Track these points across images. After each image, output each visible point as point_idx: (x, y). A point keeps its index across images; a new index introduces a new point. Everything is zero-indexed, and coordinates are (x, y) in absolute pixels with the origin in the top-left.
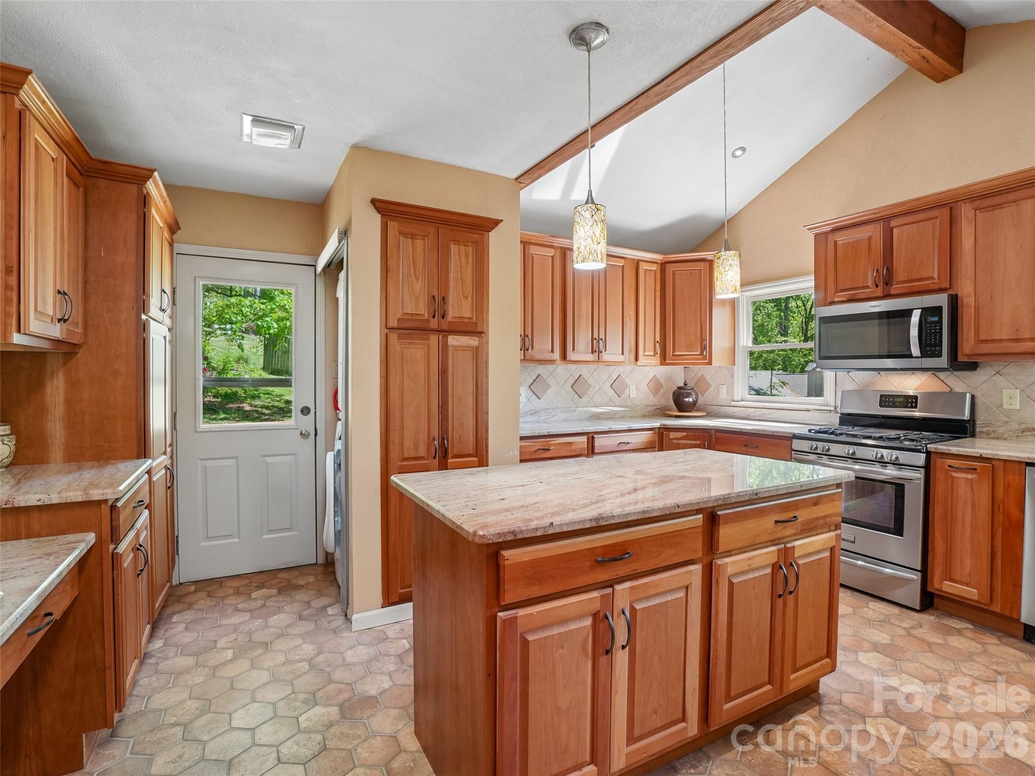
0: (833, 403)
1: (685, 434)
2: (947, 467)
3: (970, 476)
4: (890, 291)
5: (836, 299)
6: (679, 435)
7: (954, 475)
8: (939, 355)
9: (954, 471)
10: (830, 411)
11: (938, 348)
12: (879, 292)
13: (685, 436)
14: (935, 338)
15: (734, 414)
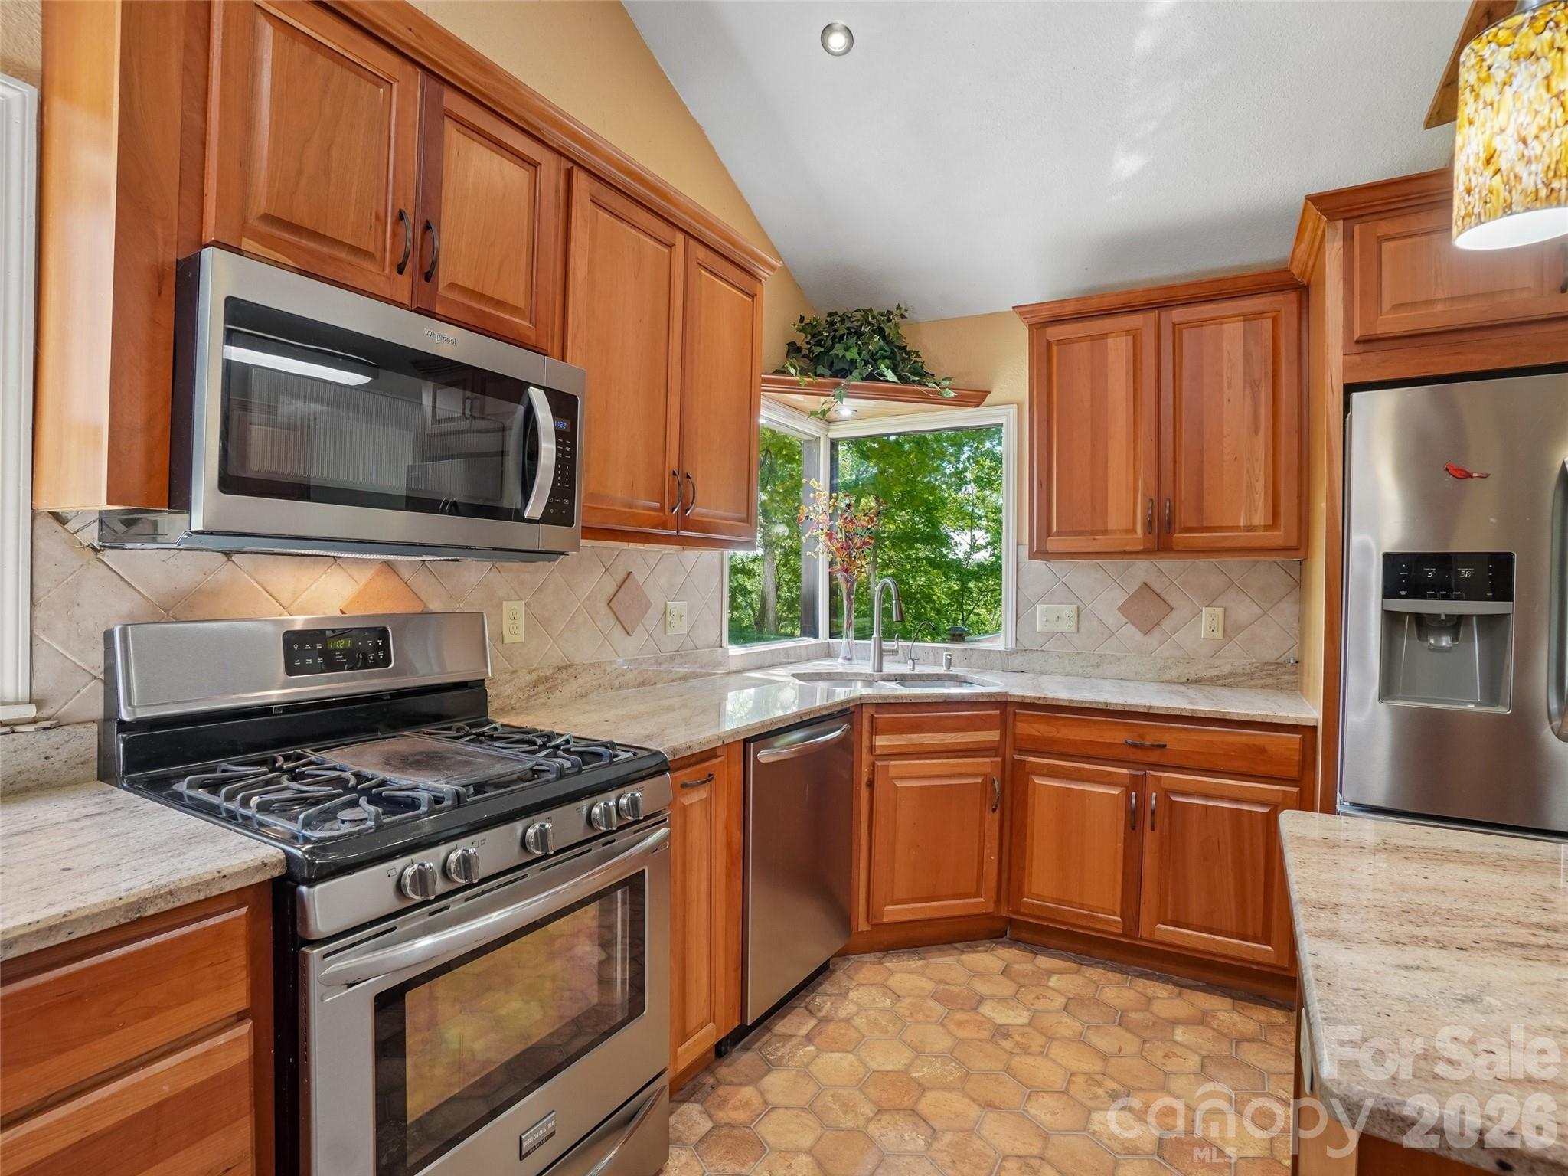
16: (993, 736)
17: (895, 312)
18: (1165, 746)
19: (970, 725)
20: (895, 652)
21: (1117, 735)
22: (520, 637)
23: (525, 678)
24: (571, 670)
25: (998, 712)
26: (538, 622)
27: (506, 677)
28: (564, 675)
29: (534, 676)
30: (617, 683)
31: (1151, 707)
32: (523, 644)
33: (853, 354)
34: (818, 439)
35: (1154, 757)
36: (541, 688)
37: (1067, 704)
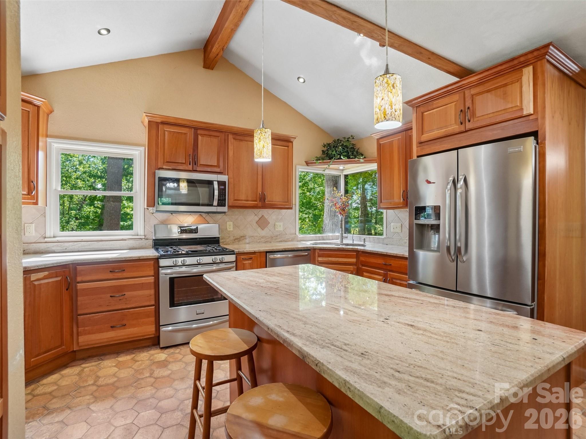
0: (142, 233)
1: (46, 273)
2: (242, 259)
3: (250, 262)
4: (197, 168)
5: (164, 167)
6: (41, 275)
7: (244, 262)
8: (225, 206)
9: (243, 261)
10: (141, 239)
11: (224, 202)
12: (190, 167)
13: (47, 275)
14: (223, 196)
15: (48, 249)
16: (354, 260)
17: (351, 137)
18: (391, 265)
19: (346, 257)
20: (347, 237)
21: (380, 261)
22: (232, 229)
23: (232, 238)
24: (244, 237)
25: (355, 253)
26: (235, 226)
27: (227, 238)
28: (243, 238)
29: (235, 238)
30: (258, 241)
31: (387, 253)
32: (232, 231)
33: (334, 153)
34: (340, 175)
35: (388, 268)
36: (236, 240)
37: (369, 252)
